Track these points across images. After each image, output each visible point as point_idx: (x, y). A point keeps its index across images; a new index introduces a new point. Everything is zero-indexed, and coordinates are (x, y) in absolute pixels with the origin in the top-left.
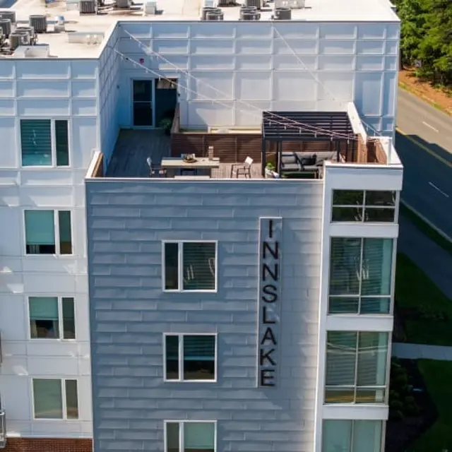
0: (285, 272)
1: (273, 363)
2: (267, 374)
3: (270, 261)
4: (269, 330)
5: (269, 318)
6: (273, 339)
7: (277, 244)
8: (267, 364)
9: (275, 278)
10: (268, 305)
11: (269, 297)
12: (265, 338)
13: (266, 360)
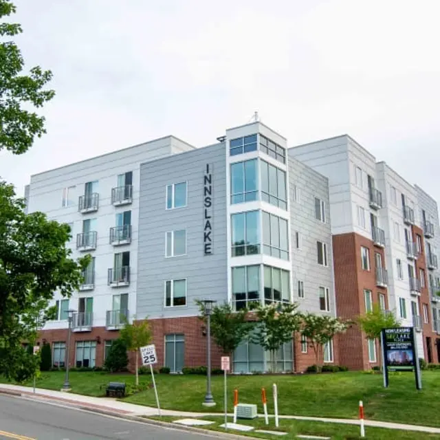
0: (214, 190)
1: (210, 240)
2: (208, 247)
3: (208, 185)
4: (208, 222)
5: (208, 215)
6: (210, 226)
7: (210, 176)
8: (208, 242)
9: (210, 193)
10: (208, 208)
11: (208, 204)
12: (206, 227)
13: (207, 239)
